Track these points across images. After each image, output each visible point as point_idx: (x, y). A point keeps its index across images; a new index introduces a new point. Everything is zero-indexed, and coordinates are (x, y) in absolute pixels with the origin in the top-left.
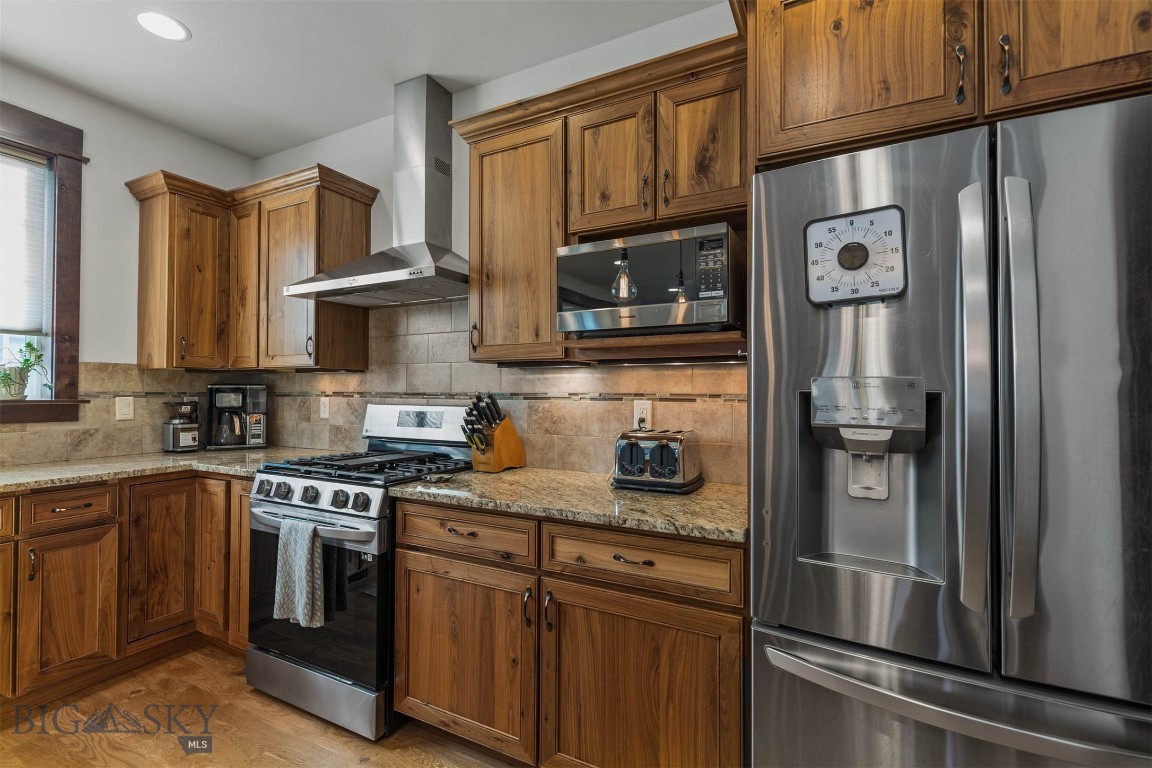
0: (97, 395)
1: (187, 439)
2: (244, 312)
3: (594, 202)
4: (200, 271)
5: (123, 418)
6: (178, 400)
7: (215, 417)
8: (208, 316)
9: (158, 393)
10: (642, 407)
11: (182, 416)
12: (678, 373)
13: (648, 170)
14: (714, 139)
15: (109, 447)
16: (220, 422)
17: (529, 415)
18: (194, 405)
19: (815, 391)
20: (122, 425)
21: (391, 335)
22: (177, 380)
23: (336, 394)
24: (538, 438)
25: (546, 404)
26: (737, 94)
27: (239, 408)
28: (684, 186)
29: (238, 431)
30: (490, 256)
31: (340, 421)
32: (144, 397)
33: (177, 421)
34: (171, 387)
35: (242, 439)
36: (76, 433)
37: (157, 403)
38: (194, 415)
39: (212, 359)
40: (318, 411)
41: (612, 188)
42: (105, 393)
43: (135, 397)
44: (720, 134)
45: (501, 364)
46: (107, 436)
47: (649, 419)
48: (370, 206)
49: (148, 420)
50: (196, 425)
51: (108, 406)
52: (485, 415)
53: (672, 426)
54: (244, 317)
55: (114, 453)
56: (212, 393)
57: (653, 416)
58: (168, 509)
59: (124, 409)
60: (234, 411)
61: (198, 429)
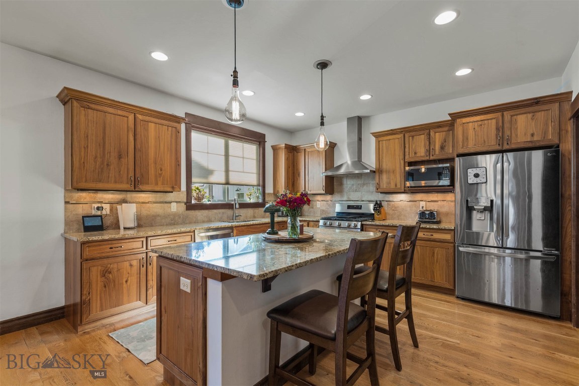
2: (299, 178)
3: (412, 155)
10: (422, 204)
12: (433, 195)
13: (428, 148)
14: (445, 142)
17: (388, 206)
19: (469, 200)
21: (341, 184)
23: (323, 201)
24: (391, 212)
25: (393, 203)
26: (451, 131)
28: (437, 152)
30: (382, 166)
31: (324, 208)
40: (316, 206)
41: (417, 151)
42: (269, 200)
44: (447, 141)
45: (381, 193)
47: (425, 206)
48: (334, 148)
52: (378, 206)
53: (432, 208)
54: (299, 180)
57: (426, 206)
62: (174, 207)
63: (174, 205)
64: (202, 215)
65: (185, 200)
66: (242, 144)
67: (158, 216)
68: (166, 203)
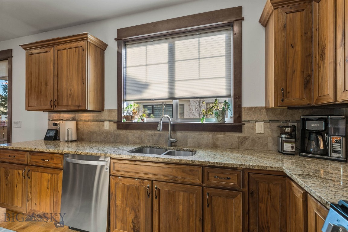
0: (248, 121)
1: (288, 147)
2: (324, 63)
4: (293, 47)
5: (259, 132)
6: (285, 125)
7: (307, 135)
8: (298, 73)
9: (275, 121)
11: (286, 133)
15: (254, 146)
16: (309, 139)
18: (293, 128)
20: (259, 136)
22: (285, 114)
27: (323, 131)
29: (322, 147)
32: (269, 122)
33: (284, 136)
34: (282, 117)
35: (325, 152)
36: (241, 138)
37: (275, 126)
38: (293, 133)
39: (302, 100)
42: (252, 120)
43: (264, 122)
46: (253, 140)
49: (270, 134)
50: (293, 140)
51: (253, 126)
54: (324, 67)
55: (256, 148)
56: (304, 121)
58: (269, 192)
59: (260, 128)
60: (319, 133)
61: (295, 142)
62: (107, 126)
63: (107, 124)
64: (133, 135)
65: (116, 119)
66: (197, 39)
67: (95, 133)
68: (101, 121)
